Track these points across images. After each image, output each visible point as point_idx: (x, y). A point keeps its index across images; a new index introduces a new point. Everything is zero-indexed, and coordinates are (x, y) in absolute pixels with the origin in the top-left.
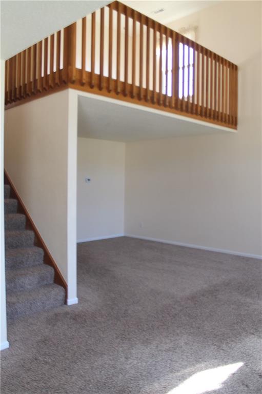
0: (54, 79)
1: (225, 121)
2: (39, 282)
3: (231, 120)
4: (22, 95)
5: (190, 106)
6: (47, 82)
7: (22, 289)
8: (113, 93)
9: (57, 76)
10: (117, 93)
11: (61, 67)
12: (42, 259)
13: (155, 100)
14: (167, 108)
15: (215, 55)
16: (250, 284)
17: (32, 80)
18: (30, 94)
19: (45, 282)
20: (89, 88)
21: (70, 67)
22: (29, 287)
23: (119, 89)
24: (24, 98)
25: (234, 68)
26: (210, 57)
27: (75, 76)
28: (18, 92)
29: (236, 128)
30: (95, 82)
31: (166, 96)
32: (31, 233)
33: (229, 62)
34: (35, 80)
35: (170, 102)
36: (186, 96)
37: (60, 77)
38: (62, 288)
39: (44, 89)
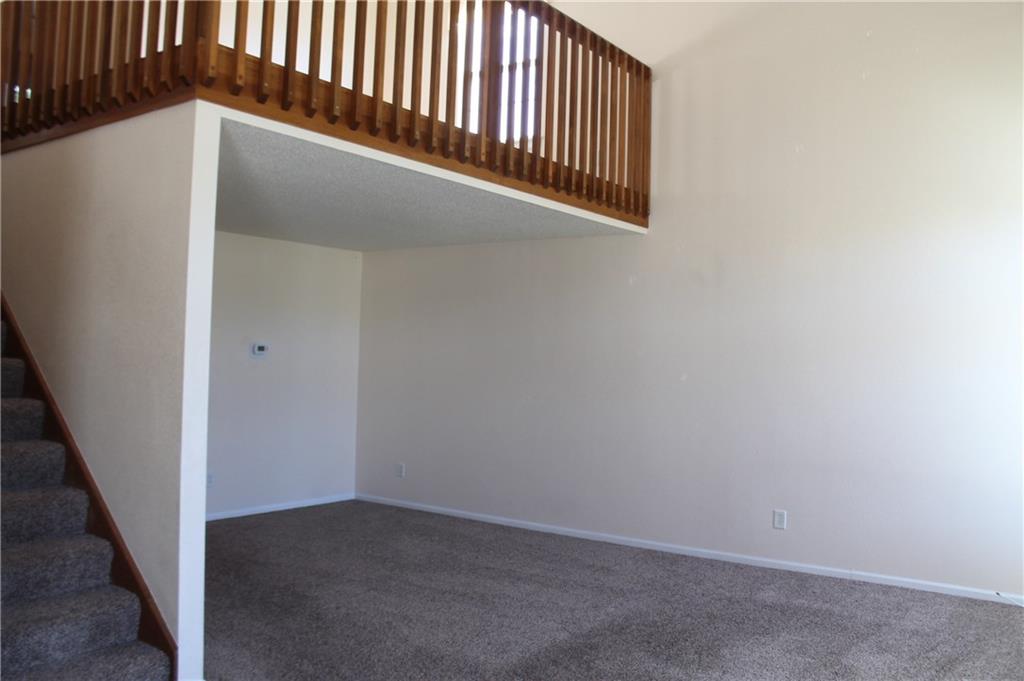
0: (156, 71)
1: (618, 205)
2: (93, 640)
3: (632, 200)
4: (69, 109)
5: (526, 161)
6: (138, 78)
7: (37, 662)
8: (319, 118)
9: (165, 64)
10: (333, 120)
11: (179, 41)
12: (108, 571)
13: (435, 142)
14: (468, 166)
15: (594, 36)
16: (679, 627)
17: (97, 70)
18: (90, 110)
19: (112, 639)
20: (253, 100)
21: (201, 41)
22: (59, 655)
23: (337, 110)
24: (75, 120)
25: (641, 73)
26: (583, 41)
27: (214, 66)
28: (56, 103)
29: (645, 225)
30: (270, 85)
31: (463, 132)
32: (80, 498)
33: (630, 59)
34: (106, 72)
35: (474, 150)
36: (517, 137)
37: (174, 67)
38: (162, 653)
39: (130, 98)
